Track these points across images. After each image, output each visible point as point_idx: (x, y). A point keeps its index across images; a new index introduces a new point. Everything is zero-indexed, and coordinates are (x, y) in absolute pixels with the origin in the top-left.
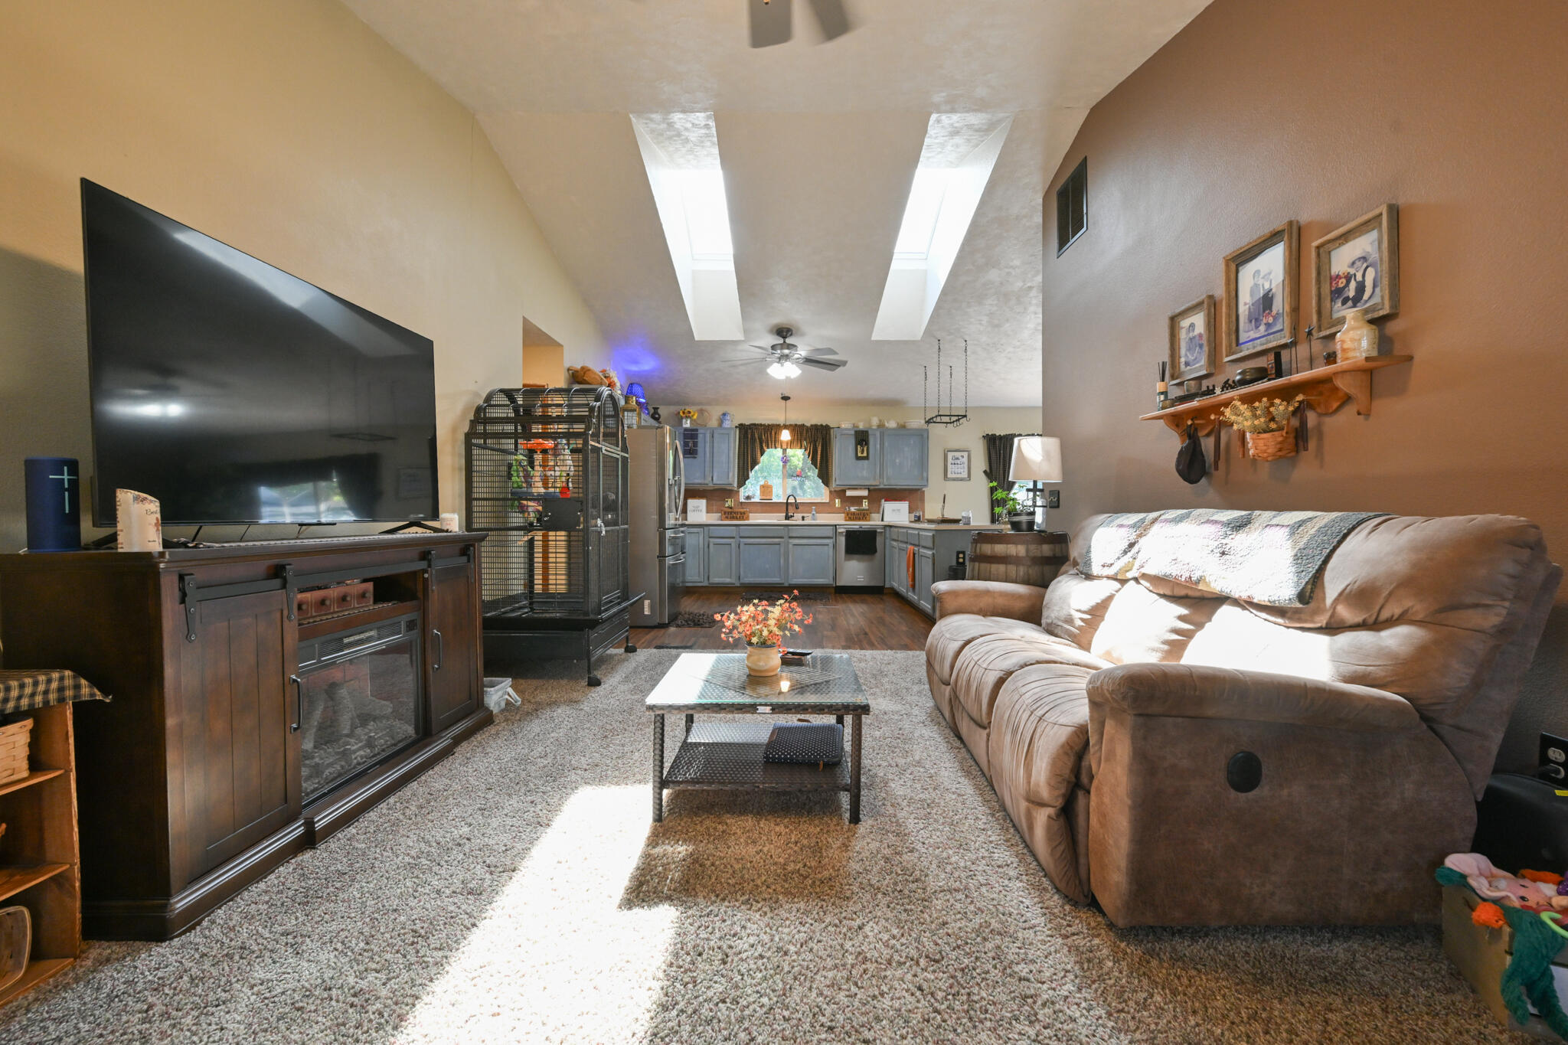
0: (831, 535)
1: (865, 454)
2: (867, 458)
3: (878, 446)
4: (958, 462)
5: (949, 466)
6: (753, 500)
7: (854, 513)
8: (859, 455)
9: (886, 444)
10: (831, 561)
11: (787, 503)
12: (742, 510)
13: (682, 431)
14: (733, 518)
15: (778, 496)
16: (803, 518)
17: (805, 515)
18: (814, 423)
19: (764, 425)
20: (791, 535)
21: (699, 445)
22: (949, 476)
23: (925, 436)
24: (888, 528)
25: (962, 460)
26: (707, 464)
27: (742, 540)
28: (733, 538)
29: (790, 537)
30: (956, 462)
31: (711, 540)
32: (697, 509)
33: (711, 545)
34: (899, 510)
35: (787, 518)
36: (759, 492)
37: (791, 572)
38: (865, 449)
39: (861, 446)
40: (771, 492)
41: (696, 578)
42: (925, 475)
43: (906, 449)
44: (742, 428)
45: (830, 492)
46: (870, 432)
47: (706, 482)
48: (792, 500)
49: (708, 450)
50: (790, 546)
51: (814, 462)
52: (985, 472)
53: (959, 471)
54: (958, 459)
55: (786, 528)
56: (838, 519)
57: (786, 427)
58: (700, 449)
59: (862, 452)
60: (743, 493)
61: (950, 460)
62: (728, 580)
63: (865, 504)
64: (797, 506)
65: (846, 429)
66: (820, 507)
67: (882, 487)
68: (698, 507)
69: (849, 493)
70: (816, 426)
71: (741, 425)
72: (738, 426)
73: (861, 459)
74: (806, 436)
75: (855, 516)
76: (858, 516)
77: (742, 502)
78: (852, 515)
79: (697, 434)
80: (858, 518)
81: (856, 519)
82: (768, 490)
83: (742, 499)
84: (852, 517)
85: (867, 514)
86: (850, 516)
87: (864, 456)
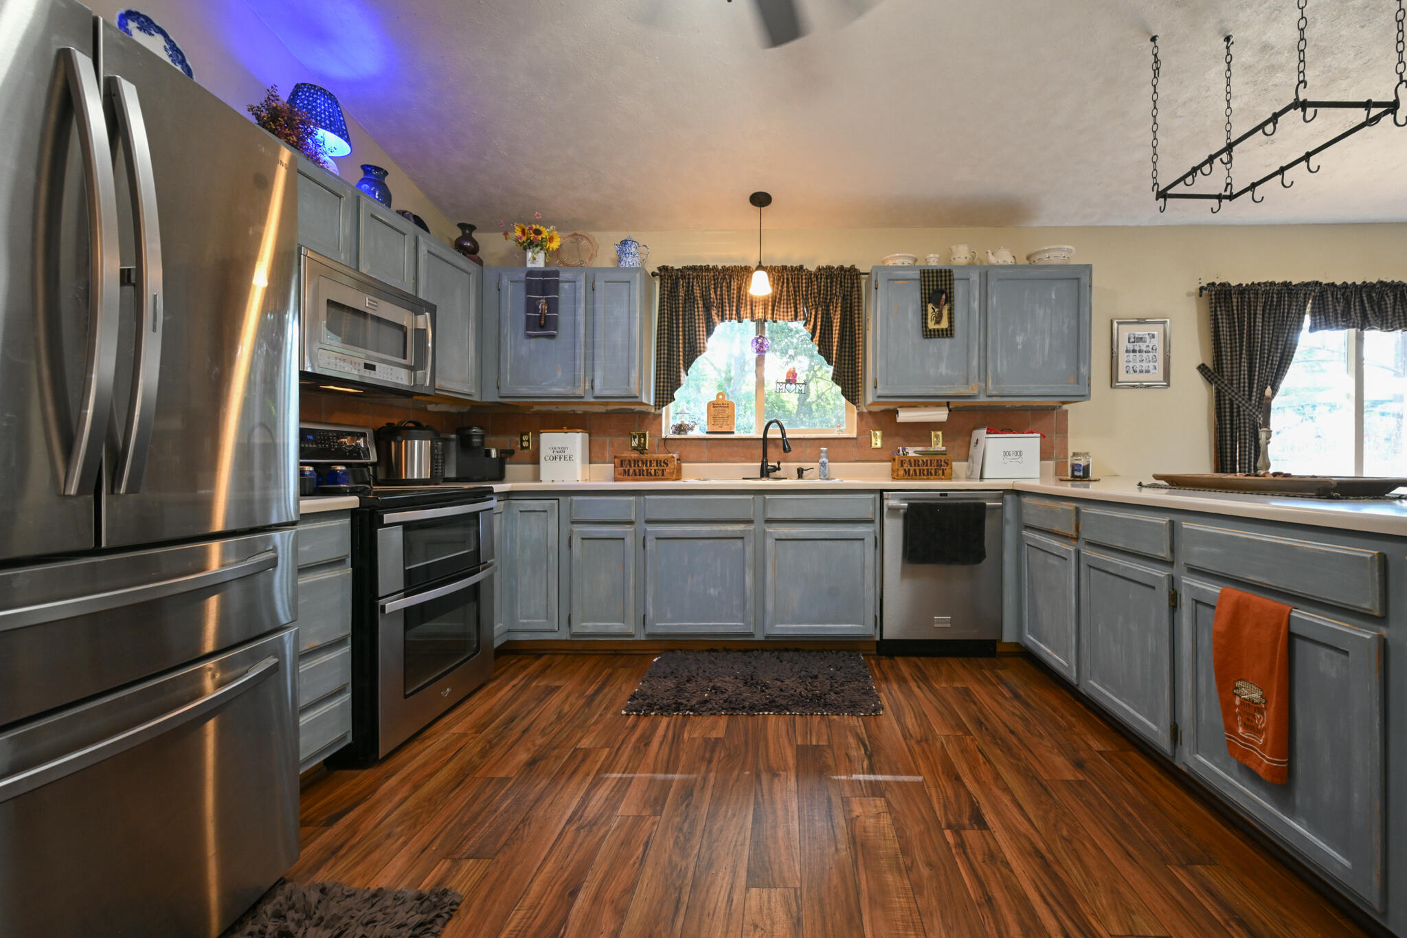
0: (870, 516)
1: (944, 324)
2: (948, 333)
3: (975, 305)
4: (1143, 346)
5: (1123, 357)
6: (690, 434)
7: (916, 462)
8: (931, 325)
9: (994, 301)
10: (869, 580)
11: (765, 440)
12: (661, 456)
13: (523, 276)
14: (640, 475)
15: (747, 425)
16: (800, 473)
17: (805, 465)
18: (824, 264)
19: (715, 268)
20: (770, 515)
21: (563, 307)
22: (1122, 376)
23: (1084, 280)
24: (1008, 497)
25: (1151, 343)
26: (581, 351)
27: (650, 528)
28: (631, 523)
29: (769, 521)
30: (1137, 346)
31: (577, 529)
32: (561, 455)
33: (576, 542)
34: (1019, 453)
35: (765, 472)
36: (705, 418)
37: (770, 606)
38: (945, 313)
39: (937, 304)
40: (731, 417)
41: (540, 622)
42: (1083, 370)
43: (1040, 312)
44: (665, 273)
45: (860, 414)
46: (956, 274)
47: (579, 392)
48: (774, 433)
49: (581, 319)
50: (770, 542)
51: (825, 350)
52: (1202, 369)
53: (1145, 365)
54: (1141, 339)
55: (759, 498)
56: (876, 475)
57: (760, 267)
58: (564, 317)
59: (938, 320)
60: (671, 416)
61: (1124, 344)
62: (616, 627)
63: (938, 443)
64: (786, 445)
65: (903, 268)
66: (836, 447)
67: (982, 399)
68: (563, 450)
69: (904, 416)
70: (829, 268)
71: (664, 269)
72: (657, 271)
73: (935, 337)
74: (807, 291)
75: (917, 468)
76: (925, 468)
77: (666, 439)
78: (911, 466)
79: (557, 282)
80: (925, 472)
81: (920, 475)
82: (724, 412)
83: (667, 432)
84: (912, 469)
85: (945, 462)
86: (906, 466)
87: (942, 330)
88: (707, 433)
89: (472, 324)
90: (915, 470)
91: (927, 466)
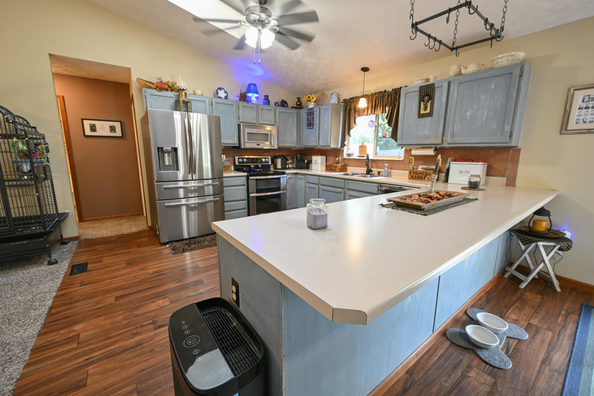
0: (376, 192)
1: (428, 111)
3: (444, 100)
7: (418, 173)
8: (422, 112)
9: (455, 95)
13: (307, 111)
14: (330, 170)
16: (379, 173)
17: (380, 171)
20: (348, 187)
21: (314, 119)
22: (571, 126)
23: (516, 73)
26: (318, 132)
29: (348, 189)
32: (316, 163)
35: (368, 172)
36: (358, 151)
38: (429, 105)
39: (425, 102)
40: (365, 151)
42: (507, 128)
44: (345, 101)
45: (406, 151)
46: (436, 85)
47: (317, 144)
55: (346, 181)
57: (363, 96)
59: (426, 109)
60: (346, 152)
65: (413, 87)
67: (445, 145)
68: (316, 161)
69: (414, 152)
72: (343, 101)
73: (425, 117)
74: (387, 100)
75: (417, 175)
76: (420, 175)
77: (344, 159)
78: (414, 174)
79: (313, 112)
80: (420, 177)
81: (418, 178)
82: (363, 149)
83: (345, 156)
84: (414, 175)
85: (429, 174)
86: (412, 174)
87: (427, 113)
88: (358, 156)
89: (295, 127)
90: (416, 176)
91: (421, 174)
